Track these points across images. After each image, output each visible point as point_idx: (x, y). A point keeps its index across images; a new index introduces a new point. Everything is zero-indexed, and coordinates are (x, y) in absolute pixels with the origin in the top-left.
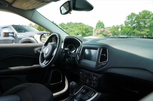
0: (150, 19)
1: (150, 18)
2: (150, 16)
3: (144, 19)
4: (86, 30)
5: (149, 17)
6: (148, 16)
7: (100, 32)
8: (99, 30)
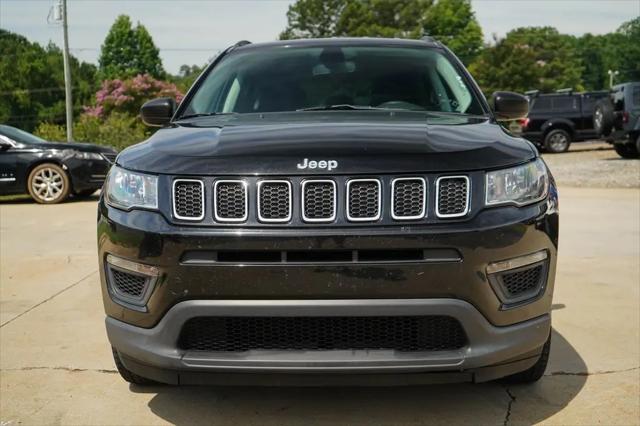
0: (417, 28)
1: (417, 24)
2: (417, 14)
3: (385, 25)
4: (35, 85)
5: (413, 18)
6: (404, 12)
7: (125, 98)
8: (119, 85)
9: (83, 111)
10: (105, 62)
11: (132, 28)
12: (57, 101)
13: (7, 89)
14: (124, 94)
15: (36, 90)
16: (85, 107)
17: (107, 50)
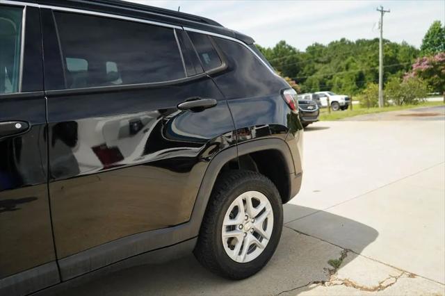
7: (427, 67)
8: (426, 60)
9: (405, 75)
10: (424, 48)
11: (442, 27)
12: (398, 70)
13: (373, 66)
14: (428, 65)
15: (388, 66)
16: (406, 73)
17: (425, 41)
